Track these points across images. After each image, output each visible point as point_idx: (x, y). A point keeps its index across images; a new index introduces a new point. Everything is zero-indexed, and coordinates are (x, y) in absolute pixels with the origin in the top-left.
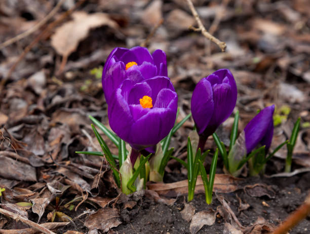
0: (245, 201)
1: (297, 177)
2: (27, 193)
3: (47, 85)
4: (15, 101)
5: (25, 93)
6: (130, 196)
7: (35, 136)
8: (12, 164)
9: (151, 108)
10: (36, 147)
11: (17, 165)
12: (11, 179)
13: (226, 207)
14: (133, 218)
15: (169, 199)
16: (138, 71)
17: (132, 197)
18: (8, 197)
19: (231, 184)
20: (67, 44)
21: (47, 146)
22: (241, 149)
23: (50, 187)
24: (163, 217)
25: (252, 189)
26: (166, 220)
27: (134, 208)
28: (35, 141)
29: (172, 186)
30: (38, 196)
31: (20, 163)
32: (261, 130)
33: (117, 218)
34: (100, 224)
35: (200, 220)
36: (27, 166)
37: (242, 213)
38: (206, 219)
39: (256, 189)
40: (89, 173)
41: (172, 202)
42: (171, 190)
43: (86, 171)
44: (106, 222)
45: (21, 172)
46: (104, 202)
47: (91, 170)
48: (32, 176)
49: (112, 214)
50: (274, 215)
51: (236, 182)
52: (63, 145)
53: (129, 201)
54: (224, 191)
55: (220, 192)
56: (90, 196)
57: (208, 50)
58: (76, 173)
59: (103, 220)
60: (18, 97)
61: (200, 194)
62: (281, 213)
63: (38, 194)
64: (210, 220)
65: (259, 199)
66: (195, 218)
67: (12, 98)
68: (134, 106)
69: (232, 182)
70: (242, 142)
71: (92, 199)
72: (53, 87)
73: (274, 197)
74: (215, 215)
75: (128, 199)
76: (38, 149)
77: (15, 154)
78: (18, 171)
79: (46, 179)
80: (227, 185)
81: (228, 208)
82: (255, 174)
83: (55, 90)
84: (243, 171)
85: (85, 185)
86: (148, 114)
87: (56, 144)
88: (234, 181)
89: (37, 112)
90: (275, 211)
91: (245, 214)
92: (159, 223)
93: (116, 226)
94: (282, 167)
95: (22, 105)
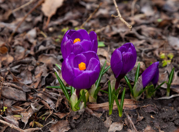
0: (141, 114)
1: (173, 99)
2: (19, 109)
3: (37, 37)
4: (18, 47)
5: (24, 42)
6: (76, 112)
7: (27, 72)
8: (13, 91)
9: (85, 70)
10: (27, 78)
11: (15, 91)
12: (11, 99)
13: (129, 119)
14: (77, 126)
15: (99, 113)
16: (80, 45)
17: (77, 113)
18: (9, 111)
19: (134, 104)
20: (51, 10)
21: (33, 78)
22: (140, 85)
23: (32, 106)
24: (93, 126)
25: (146, 108)
26: (95, 128)
27: (78, 119)
28: (27, 75)
29: (101, 105)
30: (25, 111)
31: (17, 90)
32: (151, 76)
33: (68, 126)
34: (58, 130)
35: (114, 128)
36: (21, 91)
37: (138, 123)
38: (118, 127)
39: (147, 108)
40: (55, 97)
41: (100, 115)
42: (100, 108)
43: (54, 95)
44: (62, 129)
45: (17, 95)
46: (62, 115)
47: (56, 95)
48: (23, 97)
49: (65, 124)
50: (156, 123)
51: (137, 103)
52: (43, 77)
53: (76, 115)
54: (130, 108)
55: (128, 109)
56: (54, 112)
57: (133, 12)
58: (48, 97)
59: (60, 127)
60: (20, 45)
61: (116, 110)
62: (161, 122)
63: (26, 110)
64: (120, 127)
65: (149, 114)
66: (111, 126)
67: (16, 45)
68: (75, 68)
69: (135, 103)
70: (141, 81)
71: (55, 114)
72: (40, 38)
73: (157, 113)
74: (123, 124)
75: (75, 114)
76: (29, 80)
77: (14, 85)
78: (15, 95)
79: (32, 99)
80: (132, 105)
81: (131, 120)
82: (149, 97)
83: (41, 40)
84: (142, 96)
85: (52, 104)
86: (82, 74)
87: (39, 77)
88: (136, 103)
89: (29, 56)
90: (157, 121)
91: (140, 123)
92: (91, 129)
93: (67, 131)
94: (165, 93)
95: (22, 50)
